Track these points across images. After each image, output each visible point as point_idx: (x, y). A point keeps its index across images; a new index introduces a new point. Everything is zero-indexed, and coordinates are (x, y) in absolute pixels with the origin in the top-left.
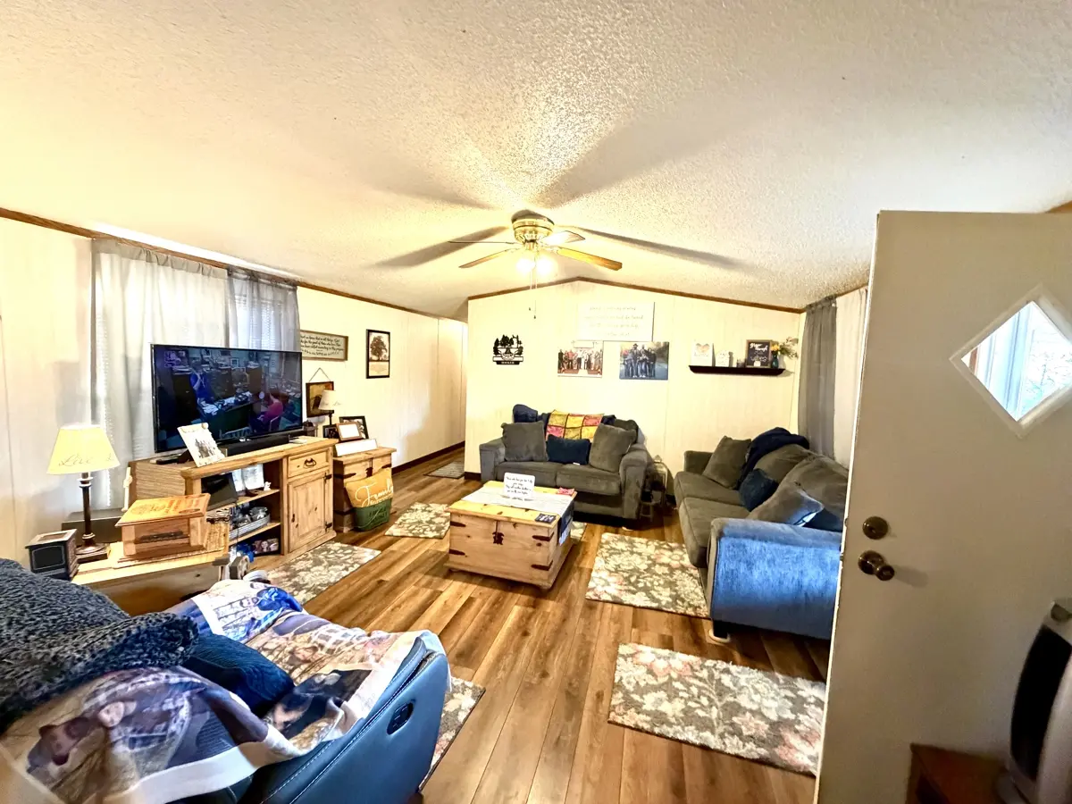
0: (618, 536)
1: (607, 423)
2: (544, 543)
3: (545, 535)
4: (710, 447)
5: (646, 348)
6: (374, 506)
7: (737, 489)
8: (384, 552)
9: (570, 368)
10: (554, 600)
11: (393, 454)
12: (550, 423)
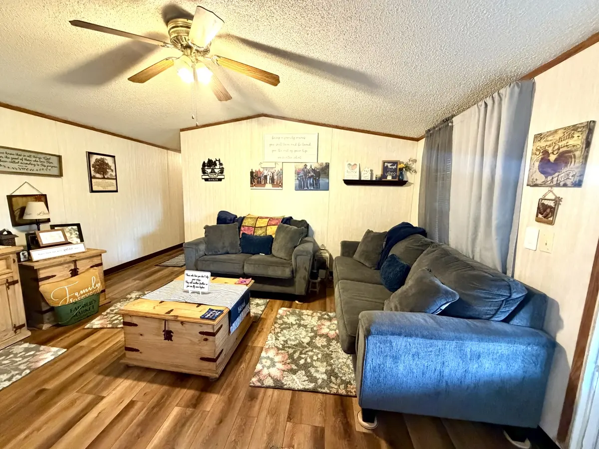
0: (290, 310)
1: (285, 223)
2: (210, 338)
3: (211, 331)
4: (358, 237)
5: (313, 168)
6: (76, 303)
7: (378, 268)
8: (71, 349)
9: (259, 183)
10: (218, 393)
11: (102, 254)
12: (243, 224)
